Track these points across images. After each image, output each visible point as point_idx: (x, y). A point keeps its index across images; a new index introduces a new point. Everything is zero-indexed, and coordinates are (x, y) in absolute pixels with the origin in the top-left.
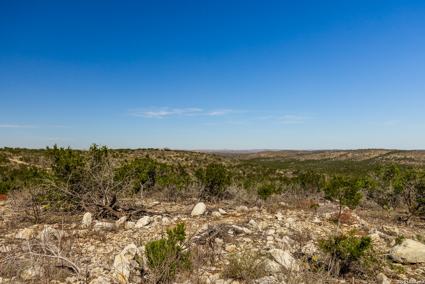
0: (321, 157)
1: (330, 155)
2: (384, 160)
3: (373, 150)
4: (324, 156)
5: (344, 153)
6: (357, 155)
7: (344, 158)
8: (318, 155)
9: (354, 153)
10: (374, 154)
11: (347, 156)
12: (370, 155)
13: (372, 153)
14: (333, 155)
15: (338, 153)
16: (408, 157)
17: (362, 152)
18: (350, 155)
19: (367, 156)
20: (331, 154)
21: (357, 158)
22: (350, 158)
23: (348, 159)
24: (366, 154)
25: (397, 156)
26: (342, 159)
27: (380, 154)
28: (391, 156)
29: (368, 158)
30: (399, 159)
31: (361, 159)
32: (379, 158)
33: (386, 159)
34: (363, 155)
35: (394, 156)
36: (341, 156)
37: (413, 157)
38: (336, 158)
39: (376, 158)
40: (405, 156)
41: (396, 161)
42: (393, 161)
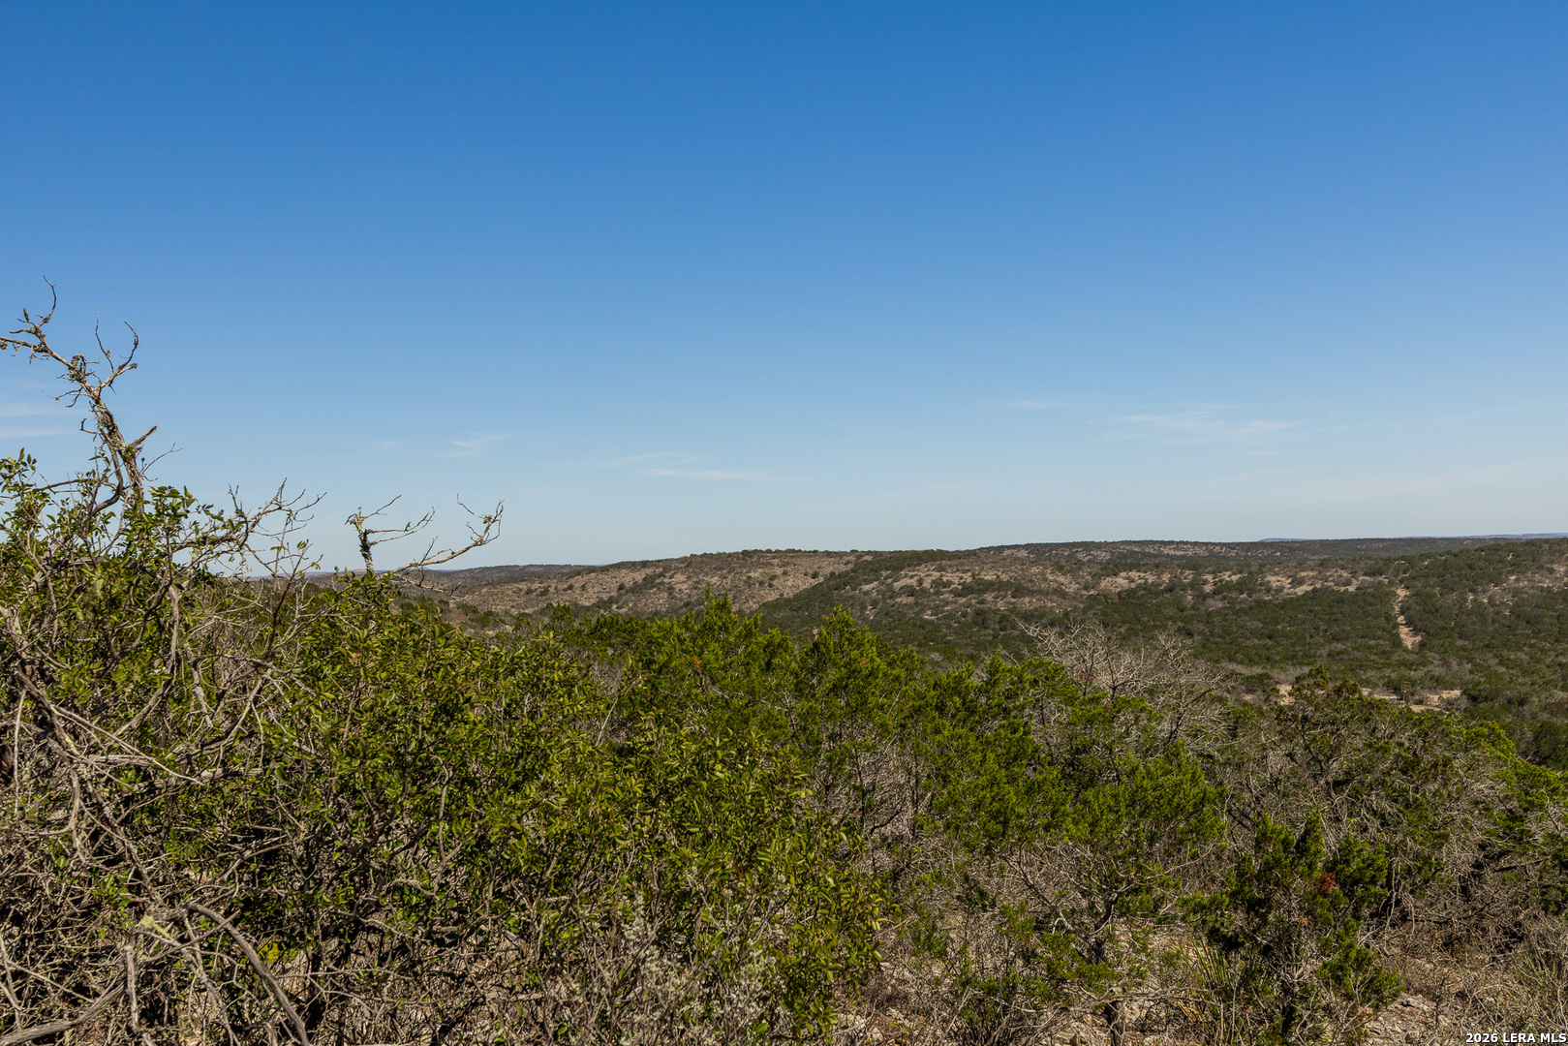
1: (570, 587)
2: (899, 595)
3: (773, 557)
5: (639, 577)
6: (715, 580)
7: (659, 601)
9: (696, 575)
10: (785, 573)
11: (671, 589)
12: (771, 580)
13: (779, 571)
14: (583, 587)
15: (606, 578)
16: (989, 577)
17: (734, 568)
18: (680, 582)
19: (761, 583)
20: (576, 585)
22: (690, 596)
23: (687, 605)
24: (752, 574)
25: (942, 576)
26: (653, 603)
27: (810, 572)
28: (916, 578)
29: (772, 597)
30: (966, 590)
31: (747, 601)
32: (866, 588)
33: (910, 591)
34: (745, 582)
35: (928, 575)
36: (637, 589)
37: (1004, 577)
38: (626, 603)
39: (853, 589)
40: (973, 576)
41: (960, 596)
42: (949, 597)
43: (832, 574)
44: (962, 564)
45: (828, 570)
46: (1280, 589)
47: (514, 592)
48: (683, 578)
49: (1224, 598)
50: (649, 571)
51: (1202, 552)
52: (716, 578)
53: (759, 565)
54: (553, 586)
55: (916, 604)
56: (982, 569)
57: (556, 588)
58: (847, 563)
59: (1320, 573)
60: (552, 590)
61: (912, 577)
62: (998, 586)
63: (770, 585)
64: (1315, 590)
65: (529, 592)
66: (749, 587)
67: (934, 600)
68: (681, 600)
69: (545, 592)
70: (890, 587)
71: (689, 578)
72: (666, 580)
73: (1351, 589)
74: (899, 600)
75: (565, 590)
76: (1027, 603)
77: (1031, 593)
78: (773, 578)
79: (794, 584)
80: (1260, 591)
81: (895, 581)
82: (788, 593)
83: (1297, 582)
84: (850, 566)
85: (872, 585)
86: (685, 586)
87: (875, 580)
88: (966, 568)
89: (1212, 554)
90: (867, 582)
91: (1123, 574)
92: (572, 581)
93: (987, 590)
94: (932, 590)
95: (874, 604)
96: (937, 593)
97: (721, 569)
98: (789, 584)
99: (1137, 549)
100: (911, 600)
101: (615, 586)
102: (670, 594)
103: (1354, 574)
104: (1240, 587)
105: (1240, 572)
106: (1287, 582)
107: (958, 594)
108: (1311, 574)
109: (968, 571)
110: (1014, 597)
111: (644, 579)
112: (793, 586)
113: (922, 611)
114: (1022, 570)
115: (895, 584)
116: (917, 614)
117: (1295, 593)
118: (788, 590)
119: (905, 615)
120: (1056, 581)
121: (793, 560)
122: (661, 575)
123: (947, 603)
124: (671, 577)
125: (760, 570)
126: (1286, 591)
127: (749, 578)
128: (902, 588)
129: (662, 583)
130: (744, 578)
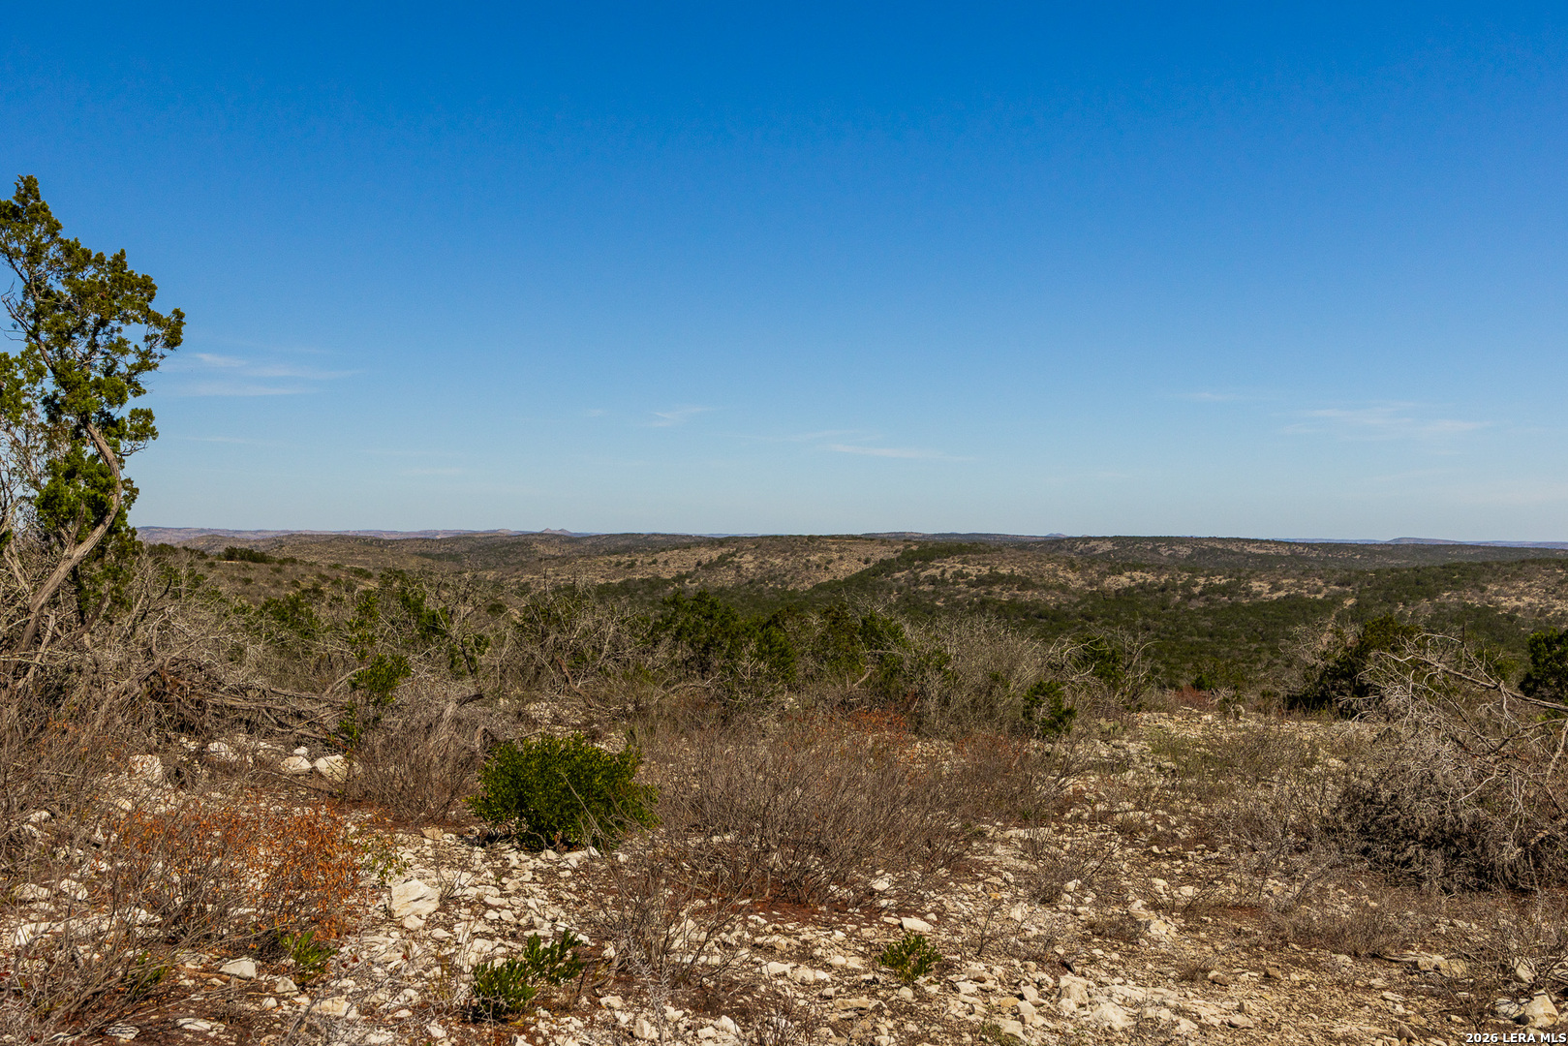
0: (620, 571)
1: (655, 562)
2: (923, 583)
3: (833, 544)
4: (629, 567)
5: (715, 555)
6: (778, 561)
7: (726, 578)
8: (602, 564)
9: (763, 555)
10: (841, 558)
11: (739, 567)
12: (827, 563)
13: (836, 556)
14: (666, 562)
15: (687, 554)
16: (1004, 571)
17: (796, 552)
18: (748, 562)
19: (818, 566)
20: (660, 560)
21: (785, 576)
22: (754, 575)
23: (750, 582)
24: (811, 558)
25: (963, 568)
26: (721, 579)
27: (863, 557)
28: (941, 569)
29: (826, 578)
30: (980, 581)
31: (803, 582)
32: (898, 575)
33: (932, 580)
34: (804, 564)
35: (951, 566)
36: (711, 566)
37: (1018, 571)
38: (698, 578)
39: (887, 576)
40: (991, 570)
41: (973, 586)
42: (963, 587)
43: (882, 560)
44: (984, 558)
45: (878, 557)
46: (1260, 593)
47: (605, 564)
48: (751, 558)
49: (1207, 600)
50: (724, 550)
52: (779, 560)
53: (818, 549)
54: (640, 559)
55: (934, 592)
56: (1000, 564)
57: (642, 562)
58: (896, 552)
59: (1298, 581)
60: (638, 563)
61: (938, 568)
62: (1010, 579)
63: (826, 568)
64: (1288, 597)
65: (618, 564)
66: (807, 569)
67: (950, 589)
68: (747, 578)
69: (632, 565)
70: (916, 575)
71: (756, 558)
72: (736, 559)
73: (1320, 597)
74: (921, 588)
75: (650, 564)
76: (1029, 596)
77: (1034, 587)
78: (830, 562)
79: (848, 567)
80: (1240, 594)
81: (923, 571)
82: (841, 576)
84: (899, 554)
85: (903, 573)
86: (752, 566)
87: (906, 569)
88: (987, 562)
90: (900, 570)
91: (1128, 574)
92: (657, 556)
93: (997, 583)
94: (951, 581)
95: (900, 589)
96: (954, 584)
97: (785, 552)
98: (843, 568)
100: (932, 587)
101: (694, 562)
102: (738, 572)
103: (1327, 584)
104: (1223, 590)
105: (1230, 577)
106: (1267, 587)
107: (971, 585)
108: (1292, 581)
109: (988, 564)
110: (1018, 590)
111: (719, 558)
112: (846, 570)
113: (937, 599)
114: (1037, 566)
115: (922, 574)
116: (931, 600)
117: (1271, 598)
118: (841, 573)
119: (919, 601)
120: (1065, 577)
121: (850, 547)
122: (734, 555)
123: (959, 592)
124: (741, 557)
125: (820, 555)
126: (1263, 595)
127: (808, 561)
128: (926, 577)
129: (732, 562)
130: (804, 561)
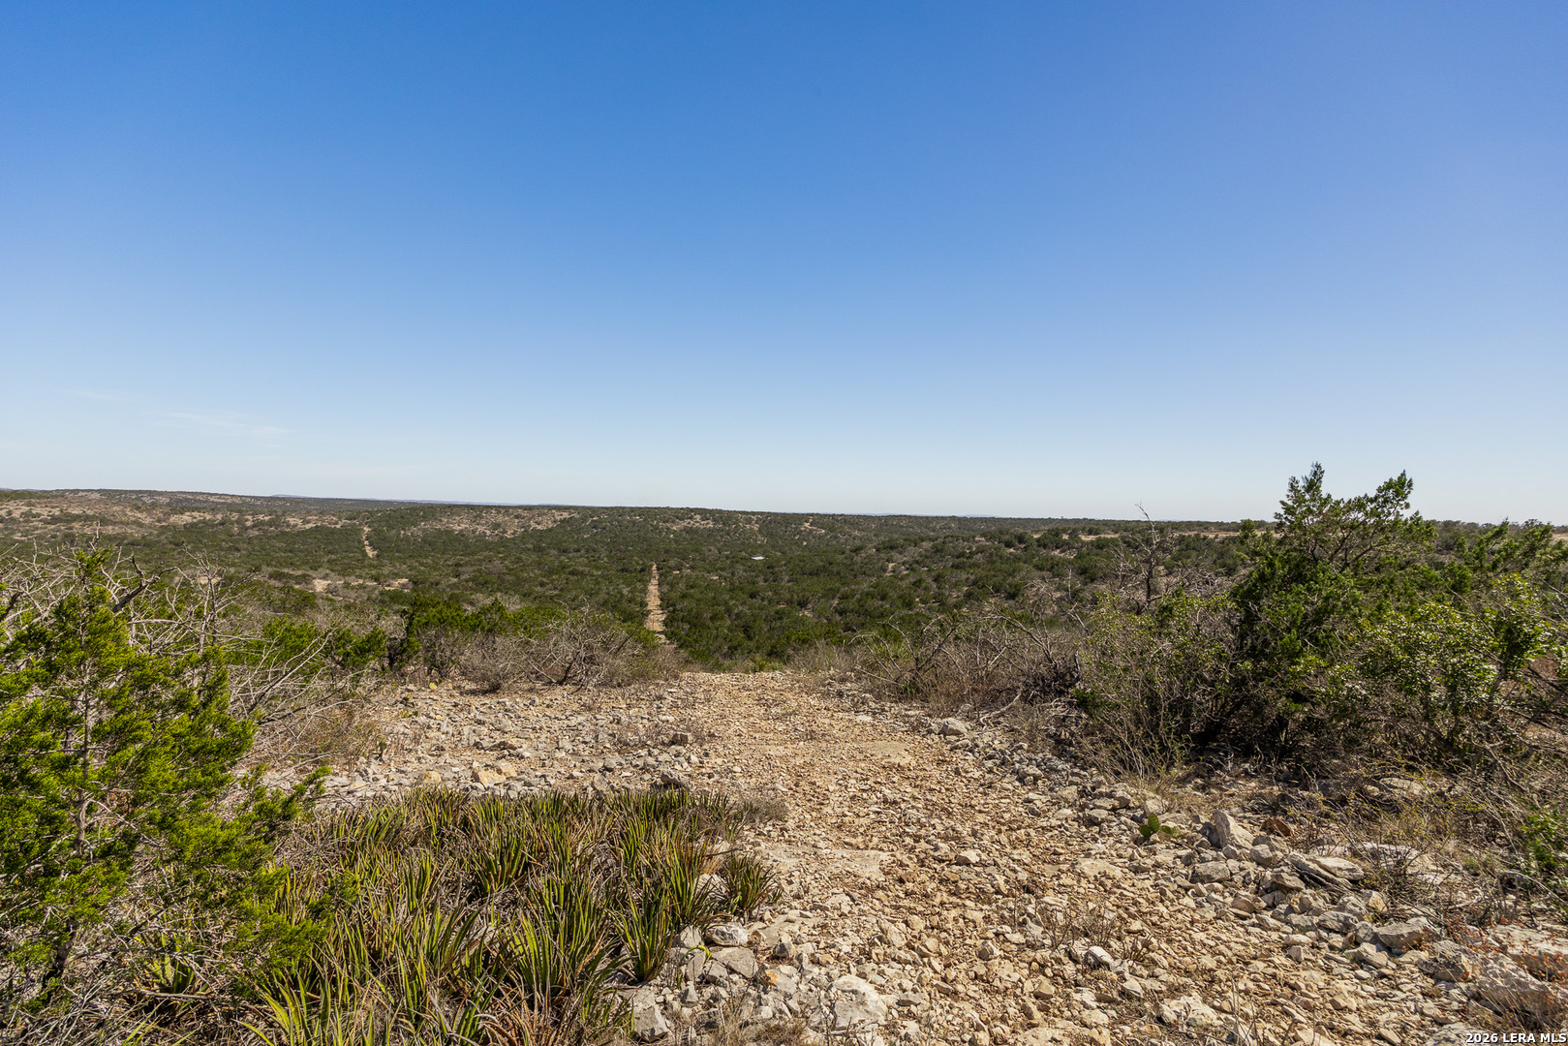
51: (238, 501)
83: (306, 522)
89: (244, 502)
99: (190, 497)
